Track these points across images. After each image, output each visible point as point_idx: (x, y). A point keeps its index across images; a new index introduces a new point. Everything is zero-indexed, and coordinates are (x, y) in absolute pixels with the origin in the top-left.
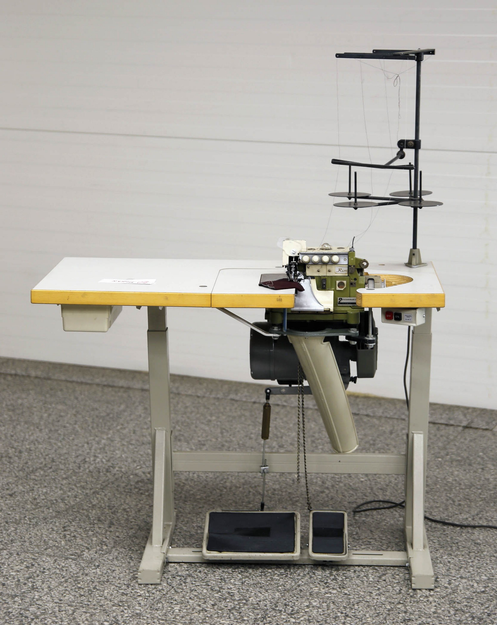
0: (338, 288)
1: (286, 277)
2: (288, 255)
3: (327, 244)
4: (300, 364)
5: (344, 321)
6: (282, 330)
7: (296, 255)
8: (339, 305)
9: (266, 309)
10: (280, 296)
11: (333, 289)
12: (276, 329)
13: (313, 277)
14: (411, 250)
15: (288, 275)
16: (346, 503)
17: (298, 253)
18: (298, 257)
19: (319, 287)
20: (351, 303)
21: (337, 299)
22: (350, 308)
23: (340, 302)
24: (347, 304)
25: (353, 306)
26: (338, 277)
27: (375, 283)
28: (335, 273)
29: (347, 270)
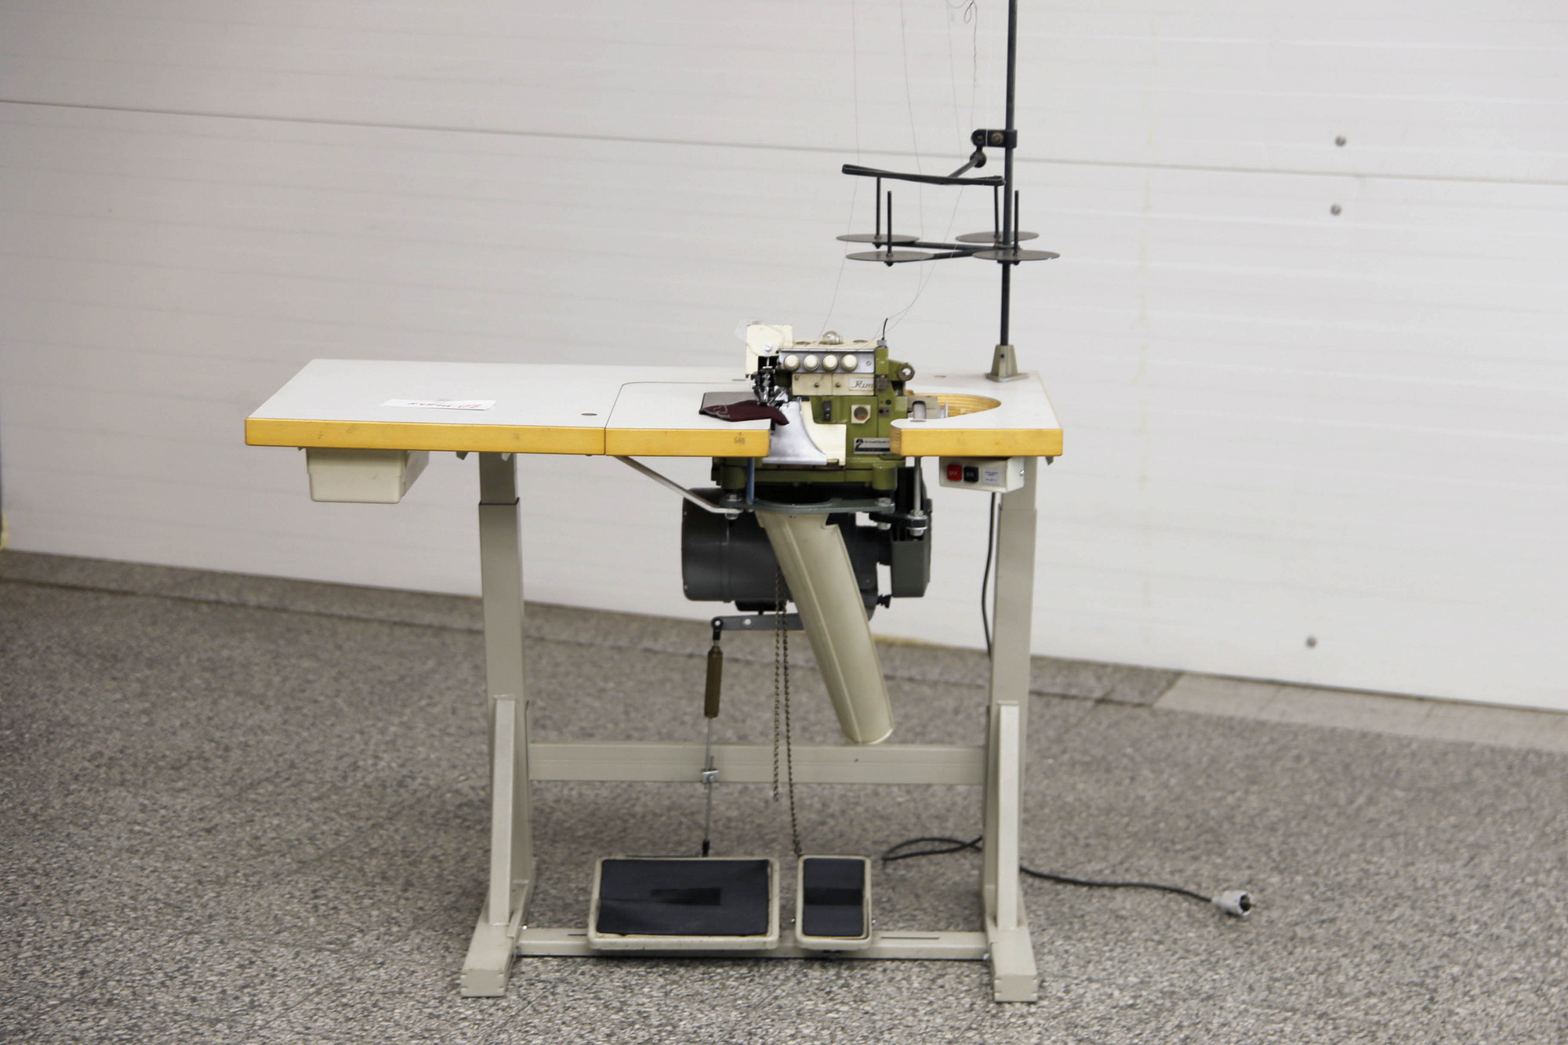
0: (854, 420)
1: (753, 398)
2: (756, 354)
3: (834, 333)
4: (779, 568)
5: (867, 485)
6: (744, 502)
7: (773, 354)
8: (856, 453)
9: (714, 458)
10: (740, 433)
11: (845, 421)
12: (733, 499)
13: (805, 398)
14: (997, 349)
15: (756, 392)
16: (868, 844)
17: (776, 349)
18: (777, 357)
19: (817, 418)
20: (879, 449)
21: (852, 442)
22: (879, 459)
23: (858, 446)
24: (873, 451)
25: (884, 454)
26: (856, 398)
27: (927, 411)
28: (850, 390)
29: (872, 385)
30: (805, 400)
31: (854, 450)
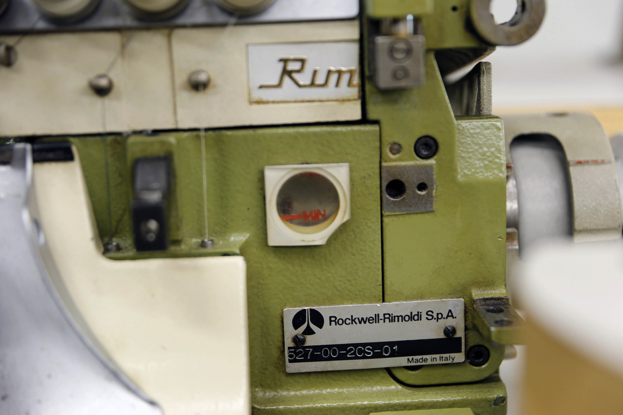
0: (281, 233)
8: (293, 367)
11: (239, 237)
19: (115, 233)
20: (392, 344)
21: (278, 323)
22: (395, 387)
23: (304, 341)
24: (364, 357)
25: (413, 364)
26: (281, 136)
27: (574, 171)
28: (253, 102)
29: (351, 72)
30: (51, 155)
31: (287, 358)
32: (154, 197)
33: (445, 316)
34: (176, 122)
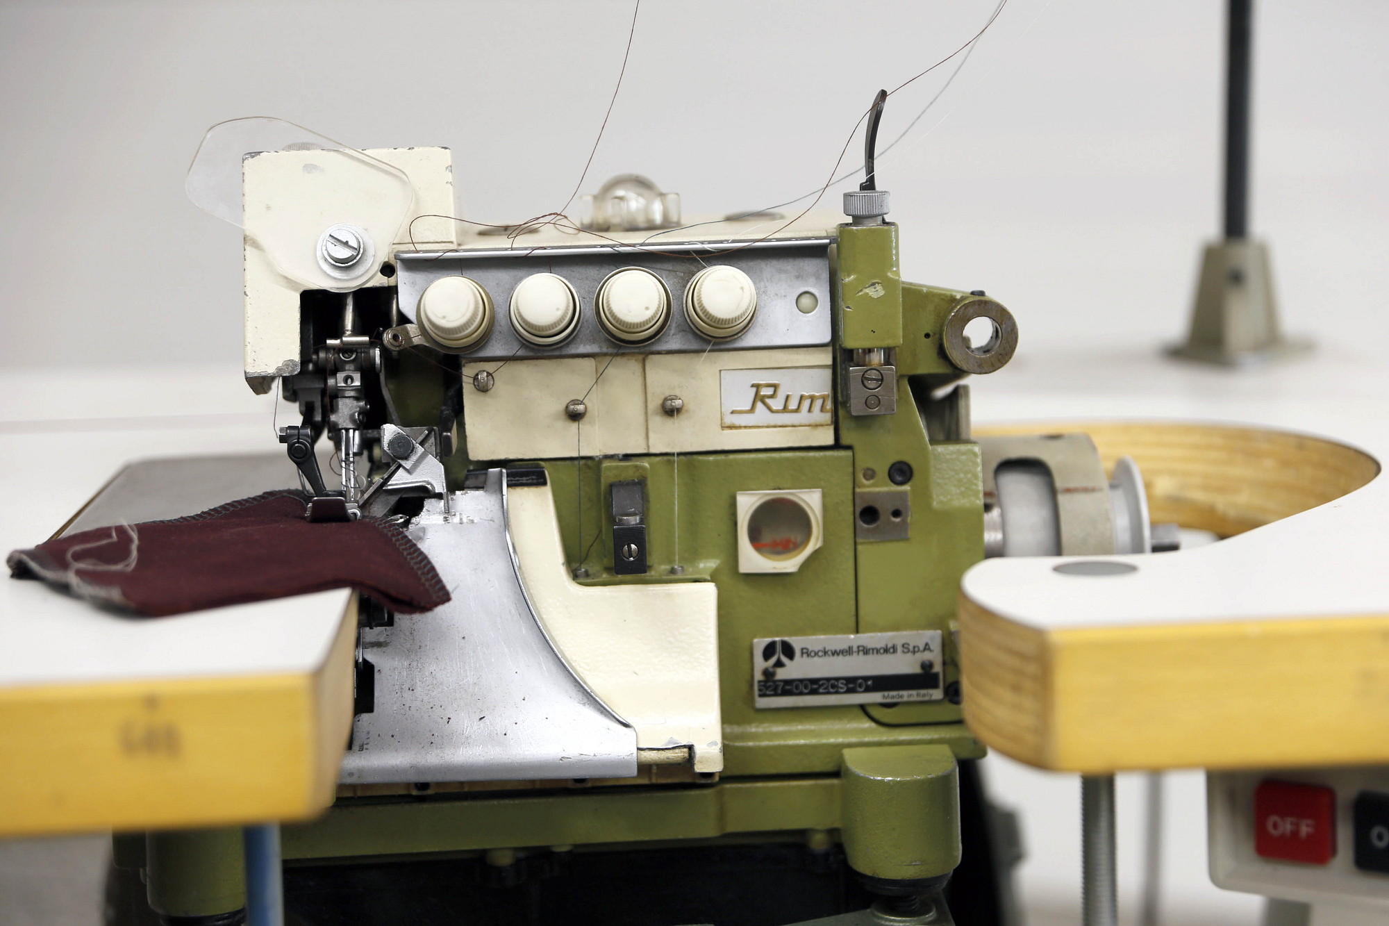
0: (752, 560)
1: (289, 478)
2: (290, 282)
5: (819, 843)
7: (368, 276)
8: (763, 703)
11: (709, 564)
13: (526, 473)
15: (301, 455)
17: (383, 256)
18: (392, 291)
19: (583, 559)
20: (866, 678)
21: (747, 655)
22: (868, 724)
23: (773, 674)
24: (837, 693)
25: (888, 701)
26: (753, 461)
27: (1062, 499)
28: (724, 427)
29: (824, 398)
30: (524, 480)
31: (756, 692)
32: (634, 521)
33: (921, 648)
34: (648, 447)
